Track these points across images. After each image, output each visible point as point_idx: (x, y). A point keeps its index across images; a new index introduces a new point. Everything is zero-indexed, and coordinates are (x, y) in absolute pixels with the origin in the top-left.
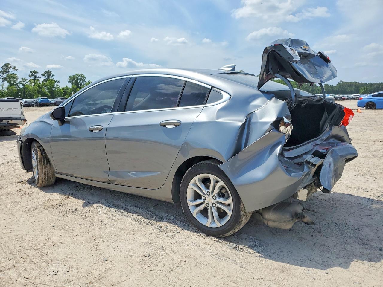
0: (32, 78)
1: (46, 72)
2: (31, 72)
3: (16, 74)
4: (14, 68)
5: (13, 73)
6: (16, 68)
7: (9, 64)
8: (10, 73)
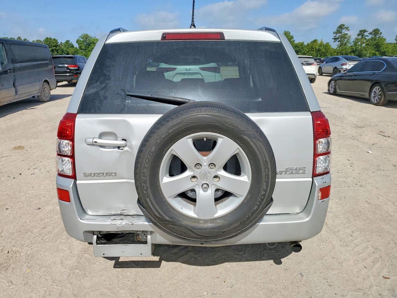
0: (360, 37)
1: (374, 31)
2: (361, 31)
3: (347, 34)
4: (347, 28)
5: (345, 33)
6: (349, 29)
7: (344, 25)
8: (343, 33)
